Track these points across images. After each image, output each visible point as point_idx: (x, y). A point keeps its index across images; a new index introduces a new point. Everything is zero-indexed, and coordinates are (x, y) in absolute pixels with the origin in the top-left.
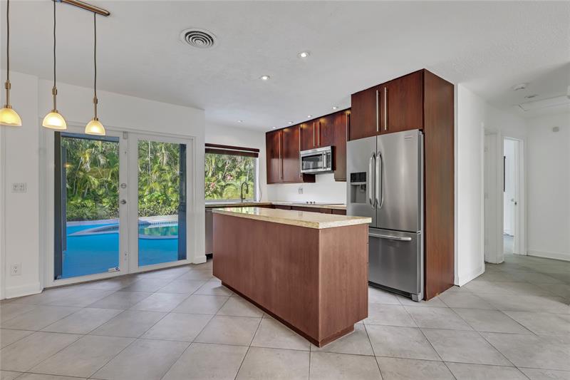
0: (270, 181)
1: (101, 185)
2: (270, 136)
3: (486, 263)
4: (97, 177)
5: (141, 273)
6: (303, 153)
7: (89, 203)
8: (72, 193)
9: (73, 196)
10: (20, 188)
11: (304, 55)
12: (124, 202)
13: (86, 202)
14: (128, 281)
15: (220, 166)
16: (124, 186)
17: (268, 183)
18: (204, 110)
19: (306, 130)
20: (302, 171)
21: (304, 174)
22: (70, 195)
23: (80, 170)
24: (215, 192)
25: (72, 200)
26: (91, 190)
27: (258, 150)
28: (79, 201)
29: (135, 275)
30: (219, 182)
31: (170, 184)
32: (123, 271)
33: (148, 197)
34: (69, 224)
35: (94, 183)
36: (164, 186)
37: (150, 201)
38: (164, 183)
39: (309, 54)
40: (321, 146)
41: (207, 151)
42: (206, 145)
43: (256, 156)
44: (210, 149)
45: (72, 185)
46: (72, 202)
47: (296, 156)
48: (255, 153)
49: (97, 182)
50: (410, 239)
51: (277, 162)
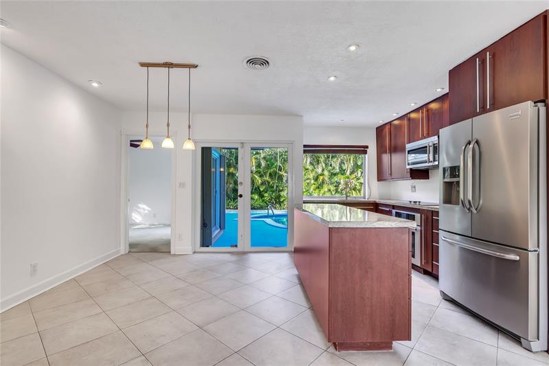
0: (380, 177)
1: (262, 184)
2: (380, 130)
5: (251, 252)
6: (409, 146)
10: (182, 185)
11: (353, 48)
12: (241, 196)
15: (359, 163)
16: (241, 183)
17: (377, 180)
18: (302, 116)
19: (414, 120)
20: (408, 167)
21: (411, 169)
24: (355, 189)
27: (367, 147)
30: (358, 179)
31: (312, 182)
32: (239, 249)
34: (227, 211)
36: (308, 184)
38: (308, 181)
39: (358, 46)
40: (429, 136)
41: (305, 152)
42: (305, 146)
43: (365, 152)
47: (402, 149)
48: (363, 150)
49: (260, 181)
50: (518, 258)
51: (386, 157)
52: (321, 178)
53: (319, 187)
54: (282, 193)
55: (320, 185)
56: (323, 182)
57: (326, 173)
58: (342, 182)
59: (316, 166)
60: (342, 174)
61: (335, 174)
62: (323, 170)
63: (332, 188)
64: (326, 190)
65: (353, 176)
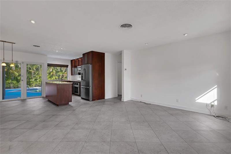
0: (72, 75)
2: (72, 61)
3: (118, 95)
4: (17, 72)
7: (15, 82)
8: (7, 78)
9: (8, 79)
11: (62, 49)
13: (13, 81)
14: (24, 101)
16: (23, 76)
17: (71, 75)
18: (47, 56)
20: (78, 72)
22: (6, 79)
23: (11, 69)
25: (7, 81)
26: (15, 77)
28: (10, 81)
29: (26, 99)
32: (22, 98)
33: (39, 80)
35: (16, 74)
37: (40, 81)
41: (48, 66)
42: (48, 64)
43: (67, 67)
44: (49, 65)
45: (7, 75)
46: (7, 82)
47: (77, 67)
48: (67, 66)
50: (89, 88)
51: (73, 69)
52: (52, 73)
53: (51, 77)
54: (31, 80)
55: (51, 76)
56: (53, 75)
57: (54, 71)
58: (61, 75)
59: (49, 69)
60: (61, 72)
61: (58, 72)
62: (53, 70)
63: (57, 77)
64: (54, 78)
65: (66, 73)
